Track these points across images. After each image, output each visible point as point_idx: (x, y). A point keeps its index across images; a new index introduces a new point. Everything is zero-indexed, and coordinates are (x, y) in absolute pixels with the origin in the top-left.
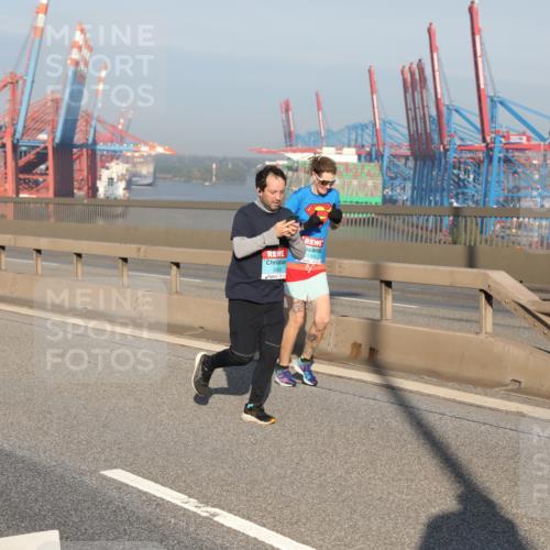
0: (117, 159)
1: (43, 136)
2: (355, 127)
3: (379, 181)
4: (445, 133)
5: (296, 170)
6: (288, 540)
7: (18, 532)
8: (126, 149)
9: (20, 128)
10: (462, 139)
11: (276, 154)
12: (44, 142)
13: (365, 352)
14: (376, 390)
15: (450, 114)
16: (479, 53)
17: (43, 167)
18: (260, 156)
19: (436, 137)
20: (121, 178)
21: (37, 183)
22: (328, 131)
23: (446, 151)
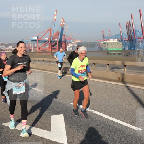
0: (70, 43)
1: (56, 40)
2: (117, 35)
3: (122, 46)
4: (135, 35)
5: (105, 44)
6: (107, 116)
7: (56, 114)
8: (72, 41)
9: (52, 38)
10: (139, 36)
11: (101, 41)
12: (56, 41)
13: (121, 79)
14: (123, 87)
15: (136, 32)
16: (142, 19)
17: (56, 46)
18: (98, 41)
19: (133, 36)
20: (71, 47)
21: (55, 49)
22: (111, 36)
23: (135, 39)
